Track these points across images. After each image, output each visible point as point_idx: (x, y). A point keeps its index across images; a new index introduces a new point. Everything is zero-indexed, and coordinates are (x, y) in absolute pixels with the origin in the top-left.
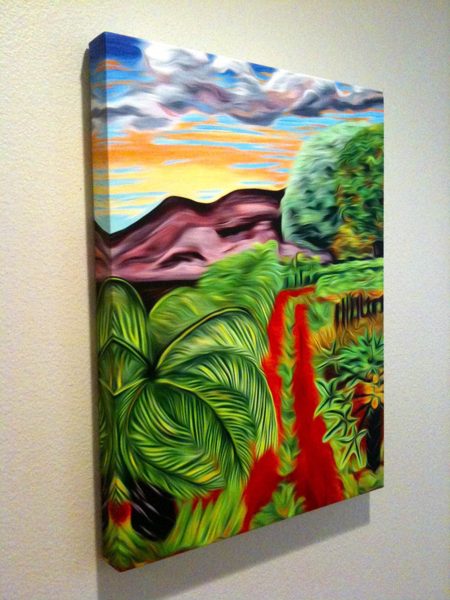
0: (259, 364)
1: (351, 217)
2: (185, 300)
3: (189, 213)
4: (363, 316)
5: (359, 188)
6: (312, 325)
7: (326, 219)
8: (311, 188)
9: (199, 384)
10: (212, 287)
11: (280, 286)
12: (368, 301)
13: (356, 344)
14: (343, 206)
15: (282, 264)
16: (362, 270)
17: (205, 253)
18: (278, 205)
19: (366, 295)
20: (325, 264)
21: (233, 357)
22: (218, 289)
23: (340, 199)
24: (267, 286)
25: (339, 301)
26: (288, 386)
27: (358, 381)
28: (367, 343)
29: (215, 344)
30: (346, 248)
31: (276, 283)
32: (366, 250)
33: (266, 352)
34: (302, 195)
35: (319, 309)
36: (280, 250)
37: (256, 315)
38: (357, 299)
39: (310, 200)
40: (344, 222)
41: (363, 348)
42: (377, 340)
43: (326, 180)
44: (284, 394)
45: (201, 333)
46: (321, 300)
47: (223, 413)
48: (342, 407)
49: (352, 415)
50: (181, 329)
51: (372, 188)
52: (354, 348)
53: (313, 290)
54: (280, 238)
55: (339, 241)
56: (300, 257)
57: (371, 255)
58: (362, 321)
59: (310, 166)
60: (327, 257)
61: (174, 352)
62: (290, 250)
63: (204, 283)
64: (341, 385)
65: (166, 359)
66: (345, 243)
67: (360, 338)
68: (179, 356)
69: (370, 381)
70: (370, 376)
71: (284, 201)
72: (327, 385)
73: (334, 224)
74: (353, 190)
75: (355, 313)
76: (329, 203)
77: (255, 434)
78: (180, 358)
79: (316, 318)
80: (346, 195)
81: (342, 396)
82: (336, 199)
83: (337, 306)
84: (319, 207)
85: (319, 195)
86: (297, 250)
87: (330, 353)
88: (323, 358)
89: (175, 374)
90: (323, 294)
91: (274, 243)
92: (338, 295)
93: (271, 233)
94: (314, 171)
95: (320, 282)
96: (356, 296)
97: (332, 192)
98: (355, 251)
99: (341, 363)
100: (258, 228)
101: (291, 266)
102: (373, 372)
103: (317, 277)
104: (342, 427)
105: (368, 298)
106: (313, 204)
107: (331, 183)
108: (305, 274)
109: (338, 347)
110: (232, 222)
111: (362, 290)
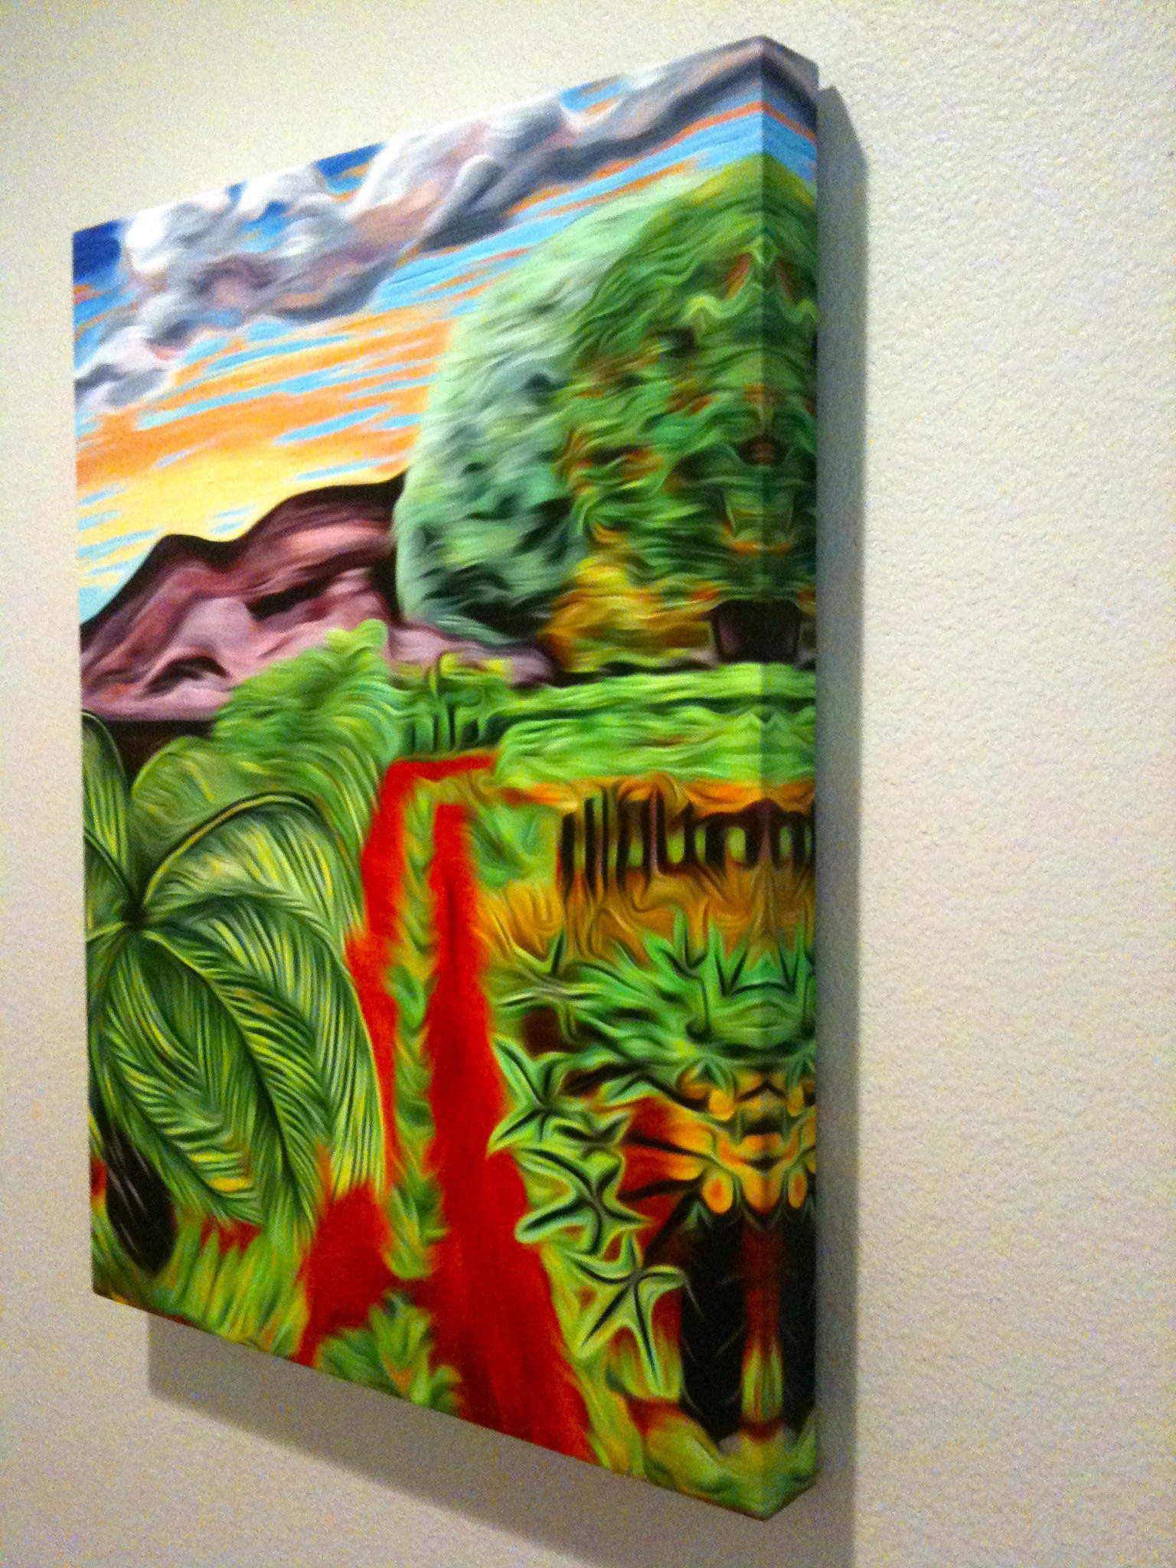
0: (340, 951)
1: (619, 526)
2: (190, 766)
3: (196, 570)
4: (666, 867)
5: (652, 423)
6: (484, 871)
7: (530, 543)
8: (480, 455)
9: (213, 962)
10: (239, 741)
11: (392, 748)
12: (689, 819)
13: (640, 960)
14: (590, 494)
15: (399, 684)
16: (661, 709)
17: (226, 657)
18: (385, 521)
19: (680, 797)
20: (526, 687)
21: (283, 918)
22: (251, 744)
23: (578, 473)
24: (360, 745)
25: (573, 805)
26: (414, 1032)
27: (642, 1091)
28: (686, 965)
29: (245, 877)
30: (601, 633)
31: (381, 737)
32: (680, 637)
33: (358, 921)
34: (453, 483)
35: (506, 824)
36: (394, 645)
37: (333, 820)
38: (645, 806)
39: (479, 493)
40: (593, 545)
41: (668, 980)
42: (729, 967)
43: (529, 418)
44: (402, 1051)
45: (219, 849)
46: (515, 798)
47: (261, 1046)
48: (586, 1155)
49: (623, 1196)
50: (184, 830)
51: (707, 411)
52: (629, 972)
53: (486, 763)
54: (392, 613)
55: (573, 611)
56: (448, 664)
57: (701, 655)
58: (663, 885)
59: (476, 390)
60: (533, 665)
61: (171, 879)
62: (421, 645)
63: (224, 729)
64: (583, 1084)
65: (160, 888)
66: (595, 618)
67: (654, 944)
68: (179, 889)
69: (699, 1104)
70: (696, 1089)
71: (402, 508)
72: (534, 1066)
73: (557, 555)
74: (628, 435)
75: (636, 854)
76: (541, 490)
77: (330, 1128)
78: (181, 896)
79: (498, 851)
80: (601, 457)
81: (585, 1118)
82: (562, 474)
83: (568, 822)
84: (505, 509)
85: (505, 475)
86: (440, 644)
87: (545, 967)
88: (521, 979)
89: (171, 926)
90: (521, 779)
91: (378, 626)
92: (572, 786)
93: (369, 602)
94: (487, 404)
95: (511, 742)
96: (639, 796)
97: (547, 456)
98: (634, 640)
99: (581, 1009)
100: (339, 589)
101: (423, 691)
102: (707, 1074)
103: (499, 727)
104: (585, 1220)
105: (690, 809)
106: (486, 503)
107: (545, 428)
108: (463, 716)
109: (569, 956)
110: (279, 581)
111: (663, 776)
